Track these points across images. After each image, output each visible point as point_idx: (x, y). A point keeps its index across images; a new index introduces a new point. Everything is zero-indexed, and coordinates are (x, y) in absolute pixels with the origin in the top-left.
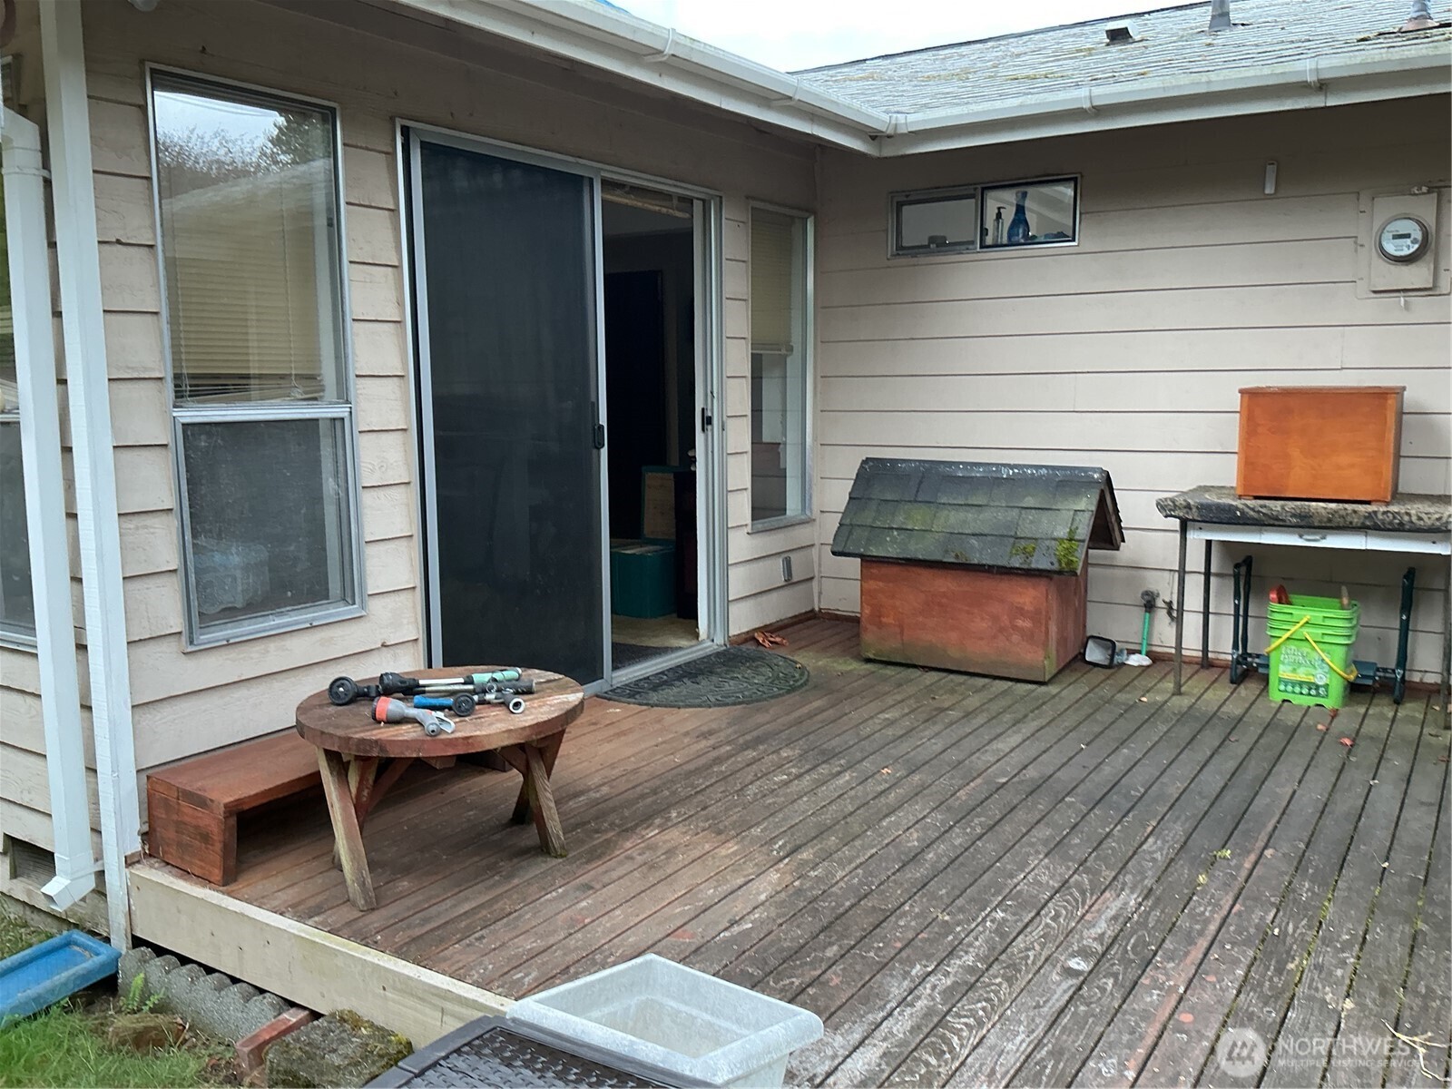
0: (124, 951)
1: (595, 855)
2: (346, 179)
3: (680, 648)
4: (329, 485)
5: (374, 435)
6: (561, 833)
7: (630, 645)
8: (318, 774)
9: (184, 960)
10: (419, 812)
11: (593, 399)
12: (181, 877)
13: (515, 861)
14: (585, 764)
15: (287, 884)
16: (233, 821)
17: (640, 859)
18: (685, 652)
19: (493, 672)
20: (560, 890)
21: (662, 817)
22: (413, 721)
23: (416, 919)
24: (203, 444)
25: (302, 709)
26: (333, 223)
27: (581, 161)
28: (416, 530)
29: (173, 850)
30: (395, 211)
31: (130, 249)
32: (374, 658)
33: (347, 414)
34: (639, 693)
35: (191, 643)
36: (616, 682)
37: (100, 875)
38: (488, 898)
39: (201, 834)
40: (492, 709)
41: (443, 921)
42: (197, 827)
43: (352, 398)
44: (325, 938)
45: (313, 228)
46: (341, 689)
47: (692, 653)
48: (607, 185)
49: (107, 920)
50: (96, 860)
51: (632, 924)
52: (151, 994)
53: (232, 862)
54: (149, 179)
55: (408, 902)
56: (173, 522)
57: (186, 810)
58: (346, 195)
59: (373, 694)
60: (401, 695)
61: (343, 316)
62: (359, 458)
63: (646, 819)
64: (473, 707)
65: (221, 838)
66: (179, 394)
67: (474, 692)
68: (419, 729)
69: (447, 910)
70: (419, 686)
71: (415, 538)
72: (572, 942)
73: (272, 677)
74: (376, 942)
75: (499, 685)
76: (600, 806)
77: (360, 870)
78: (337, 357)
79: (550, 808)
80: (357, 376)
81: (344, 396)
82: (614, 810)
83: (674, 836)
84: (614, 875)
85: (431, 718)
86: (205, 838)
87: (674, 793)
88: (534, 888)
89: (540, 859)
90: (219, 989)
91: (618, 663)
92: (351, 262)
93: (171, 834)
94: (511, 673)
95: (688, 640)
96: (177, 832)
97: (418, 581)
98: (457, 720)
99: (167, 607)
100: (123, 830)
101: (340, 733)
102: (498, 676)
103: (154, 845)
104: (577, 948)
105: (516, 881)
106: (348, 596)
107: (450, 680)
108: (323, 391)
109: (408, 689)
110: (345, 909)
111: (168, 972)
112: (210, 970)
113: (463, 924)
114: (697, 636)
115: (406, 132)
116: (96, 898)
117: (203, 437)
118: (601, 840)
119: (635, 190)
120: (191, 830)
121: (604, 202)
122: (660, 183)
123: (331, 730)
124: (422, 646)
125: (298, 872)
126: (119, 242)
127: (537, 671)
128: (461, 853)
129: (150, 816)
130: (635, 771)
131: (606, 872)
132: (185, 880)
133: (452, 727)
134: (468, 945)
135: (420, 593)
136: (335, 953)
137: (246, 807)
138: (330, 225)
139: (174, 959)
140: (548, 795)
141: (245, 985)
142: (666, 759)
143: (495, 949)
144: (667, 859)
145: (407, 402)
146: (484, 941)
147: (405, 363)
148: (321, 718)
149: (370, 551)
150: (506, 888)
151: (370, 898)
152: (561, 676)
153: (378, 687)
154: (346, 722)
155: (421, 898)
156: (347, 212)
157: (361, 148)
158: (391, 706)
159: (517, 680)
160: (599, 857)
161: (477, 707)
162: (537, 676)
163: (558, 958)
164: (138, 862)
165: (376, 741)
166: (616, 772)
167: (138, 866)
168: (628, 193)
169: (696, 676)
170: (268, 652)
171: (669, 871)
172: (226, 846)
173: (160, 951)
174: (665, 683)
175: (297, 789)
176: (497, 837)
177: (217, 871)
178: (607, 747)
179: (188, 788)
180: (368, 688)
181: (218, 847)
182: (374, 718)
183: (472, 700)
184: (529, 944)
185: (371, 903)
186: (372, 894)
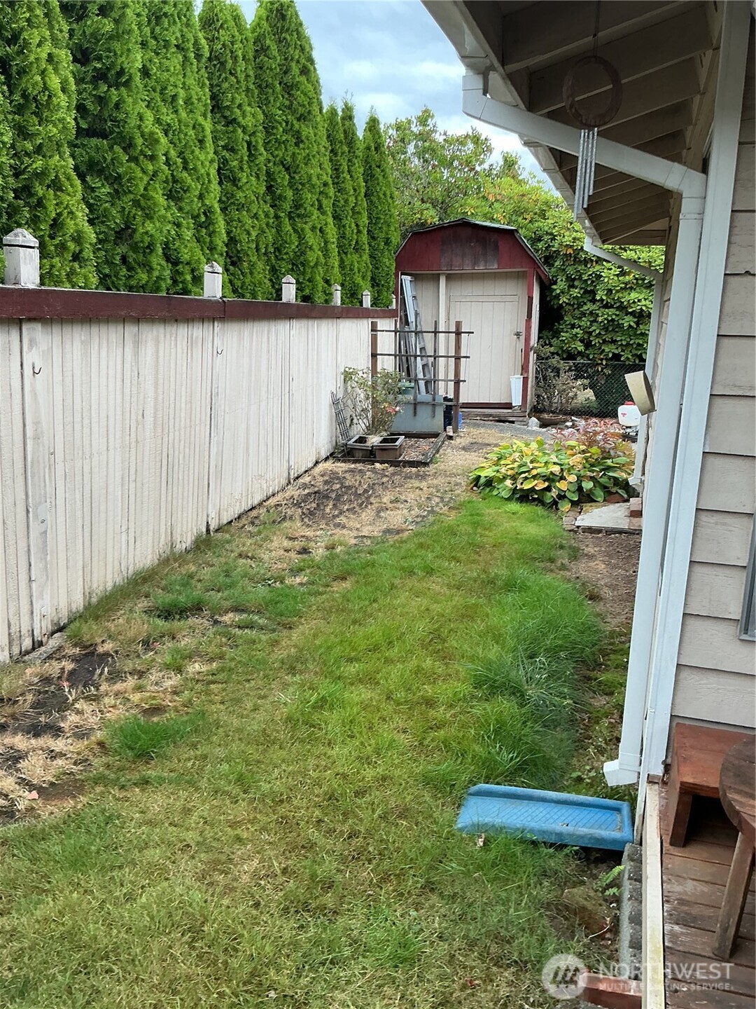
16: (689, 799)
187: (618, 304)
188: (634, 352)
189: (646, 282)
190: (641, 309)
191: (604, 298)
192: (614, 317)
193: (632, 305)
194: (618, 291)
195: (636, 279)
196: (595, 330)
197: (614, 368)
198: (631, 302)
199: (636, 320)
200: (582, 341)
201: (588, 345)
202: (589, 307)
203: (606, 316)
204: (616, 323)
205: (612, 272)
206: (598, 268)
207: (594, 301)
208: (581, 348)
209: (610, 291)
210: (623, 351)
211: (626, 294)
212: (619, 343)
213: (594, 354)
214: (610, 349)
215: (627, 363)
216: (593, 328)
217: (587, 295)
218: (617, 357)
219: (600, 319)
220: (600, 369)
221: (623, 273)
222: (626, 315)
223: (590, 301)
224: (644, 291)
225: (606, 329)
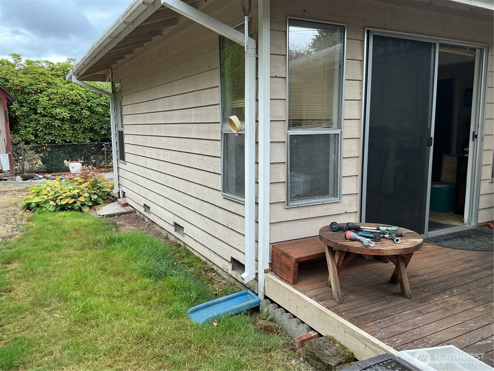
0: (262, 300)
1: (422, 301)
2: (347, 51)
3: (456, 226)
4: (332, 157)
5: (348, 140)
6: (409, 290)
7: (435, 222)
8: (325, 253)
9: (280, 307)
10: (356, 272)
11: (429, 127)
12: (280, 279)
13: (392, 297)
14: (417, 265)
15: (313, 288)
16: (297, 264)
17: (441, 306)
18: (458, 228)
19: (387, 227)
20: (409, 311)
21: (450, 291)
22: (359, 240)
23: (356, 310)
24: (295, 142)
25: (321, 231)
26: (341, 67)
27: (432, 37)
28: (359, 173)
29: (278, 270)
30: (362, 61)
31: (279, 79)
32: (342, 216)
33: (340, 132)
34: (439, 241)
35: (288, 205)
36: (429, 236)
37: (257, 274)
38: (382, 308)
39: (287, 267)
40: (387, 240)
41: (366, 313)
42: (286, 264)
43: (342, 127)
44: (325, 310)
45: (334, 69)
46: (334, 226)
47: (461, 228)
48: (441, 45)
49: (258, 288)
50: (256, 269)
51: (439, 330)
52: (269, 315)
53: (296, 278)
54: (286, 55)
55: (353, 303)
56: (285, 166)
57: (284, 259)
58: (347, 56)
59: (344, 229)
60: (354, 231)
61: (342, 99)
62: (342, 147)
63: (444, 291)
64: (380, 239)
65: (293, 269)
66: (289, 126)
67: (380, 233)
68: (361, 244)
69: (367, 309)
70: (360, 228)
71: (359, 176)
72: (414, 332)
73: (310, 219)
74: (343, 315)
75: (390, 232)
76: (424, 282)
77: (337, 289)
78: (338, 113)
79: (406, 280)
80: (344, 119)
81: (339, 126)
82: (430, 285)
83: (455, 299)
84: (431, 310)
85: (366, 241)
86: (288, 268)
87: (455, 282)
88: (399, 308)
89: (401, 298)
90: (290, 318)
91: (430, 229)
92: (346, 80)
93: (278, 265)
94: (394, 228)
95: (460, 223)
96: (280, 265)
97: (358, 191)
98: (375, 243)
99: (281, 193)
100: (265, 262)
101: (334, 241)
102: (389, 228)
103: (273, 268)
104: (416, 335)
105: (392, 304)
106: (335, 195)
107: (370, 228)
108: (333, 124)
109: (357, 229)
110: (331, 301)
111: (274, 309)
112: (287, 312)
113: (373, 316)
114: (463, 222)
115: (368, 32)
116: (255, 281)
117: (295, 140)
118: (425, 295)
119: (452, 47)
120: (284, 265)
121: (440, 52)
122: (462, 43)
123: (330, 240)
124: (358, 214)
125: (316, 285)
126: (276, 77)
127: (403, 229)
128: (371, 290)
129: (272, 258)
130: (438, 271)
131: (428, 308)
132: (281, 280)
133: (373, 245)
134: (375, 324)
135: (359, 196)
136: (329, 316)
137: (301, 261)
138: (340, 67)
139: (276, 305)
140: (405, 275)
141: (298, 319)
142: (451, 269)
143: (385, 328)
144: (453, 308)
145: (360, 128)
146: (381, 324)
147: (361, 114)
148: (328, 235)
149: (344, 180)
150: (388, 306)
151: (340, 299)
152: (413, 232)
153: (346, 227)
154: (335, 237)
155: (357, 303)
156: (346, 62)
157: (352, 39)
158: (351, 234)
159: (396, 231)
160: (424, 302)
161: (382, 239)
162: (404, 230)
163: (409, 337)
164: (268, 272)
165: (346, 246)
166: (430, 270)
167: (268, 273)
168: (449, 48)
169: (463, 237)
170: (309, 211)
171: (454, 313)
172: (294, 273)
173: (272, 302)
174: (450, 239)
175: (317, 257)
176: (384, 286)
177: (291, 280)
178: (425, 260)
179: (285, 252)
180: (343, 227)
181: (292, 272)
182: (345, 238)
183: (380, 236)
184: (398, 329)
185: (340, 301)
186: (341, 298)
187: (50, 115)
188: (62, 138)
189: (63, 103)
190: (63, 117)
191: (42, 112)
192: (49, 121)
193: (58, 115)
194: (49, 108)
195: (58, 102)
196: (39, 129)
197: (52, 147)
198: (58, 113)
199: (61, 122)
200: (33, 134)
201: (36, 136)
202: (33, 116)
203: (45, 121)
204: (50, 124)
205: (44, 98)
206: (35, 97)
207: (36, 113)
208: (33, 138)
209: (45, 108)
210: (56, 138)
211: (53, 109)
212: (54, 134)
213: (40, 141)
214: (49, 138)
215: (59, 144)
216: (38, 127)
217: (31, 111)
218: (53, 142)
219: (41, 123)
220: (45, 148)
221: (50, 99)
222: (55, 120)
223: (34, 114)
224: (63, 108)
225: (45, 128)
